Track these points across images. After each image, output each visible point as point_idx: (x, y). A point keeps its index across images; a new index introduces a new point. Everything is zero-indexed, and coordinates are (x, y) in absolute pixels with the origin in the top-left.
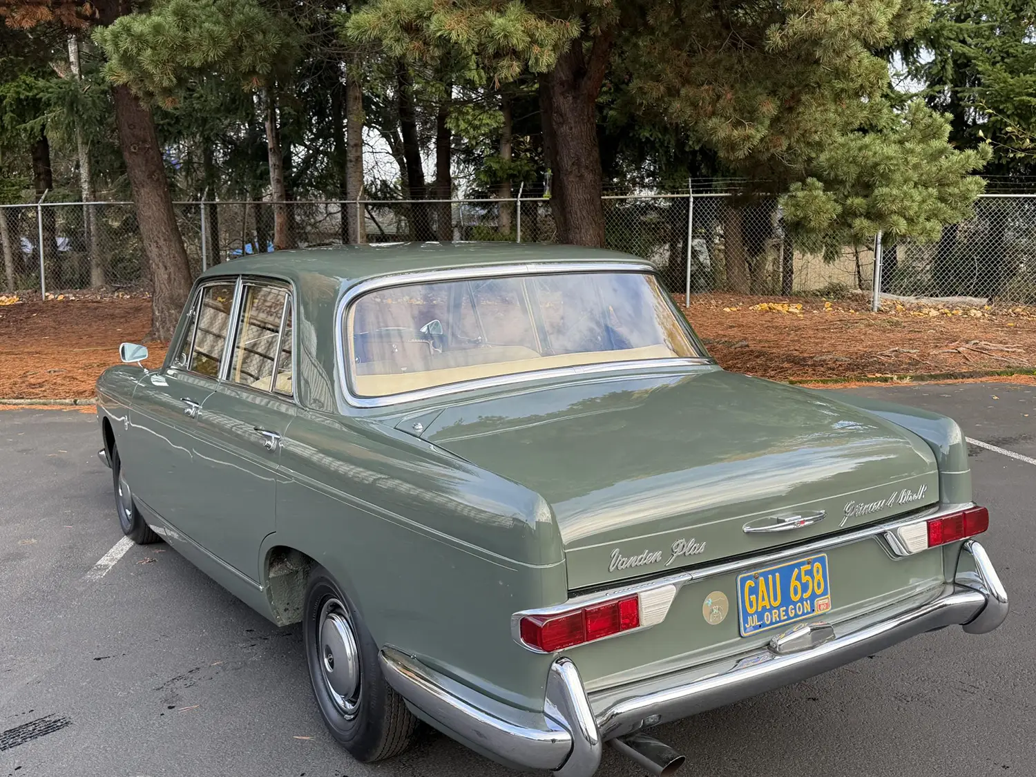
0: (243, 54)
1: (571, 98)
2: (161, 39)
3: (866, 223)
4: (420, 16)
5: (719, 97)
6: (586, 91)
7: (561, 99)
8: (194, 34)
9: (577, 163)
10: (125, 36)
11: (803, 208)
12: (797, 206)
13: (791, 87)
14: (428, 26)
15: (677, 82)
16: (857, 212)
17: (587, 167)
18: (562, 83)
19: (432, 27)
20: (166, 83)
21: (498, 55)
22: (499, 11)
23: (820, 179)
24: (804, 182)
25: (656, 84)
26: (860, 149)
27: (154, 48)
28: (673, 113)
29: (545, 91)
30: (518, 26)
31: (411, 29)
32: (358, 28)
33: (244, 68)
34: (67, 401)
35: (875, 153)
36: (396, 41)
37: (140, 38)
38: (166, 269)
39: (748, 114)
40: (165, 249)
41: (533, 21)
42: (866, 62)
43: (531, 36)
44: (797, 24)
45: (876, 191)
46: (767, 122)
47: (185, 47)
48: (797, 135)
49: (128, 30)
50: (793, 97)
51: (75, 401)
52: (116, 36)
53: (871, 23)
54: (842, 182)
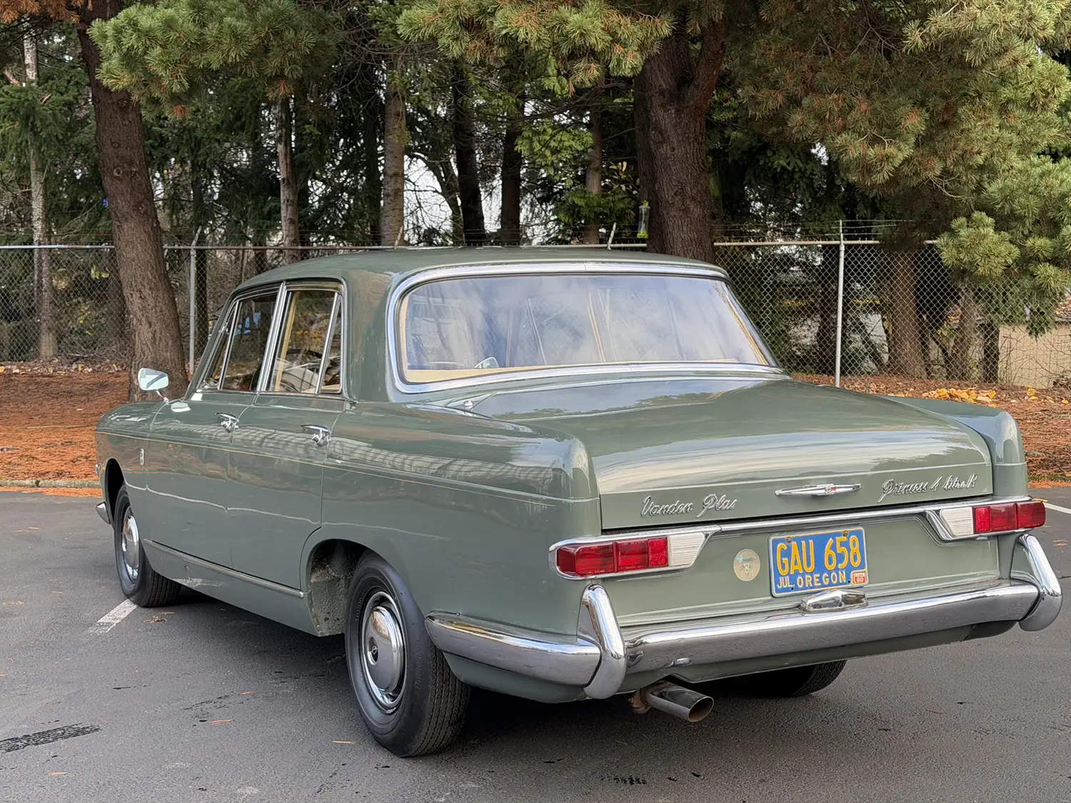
0: (270, 54)
1: (673, 111)
2: (173, 35)
3: (1051, 270)
4: (483, 12)
5: (851, 107)
6: (692, 103)
7: (661, 113)
8: (212, 29)
9: (681, 192)
10: (130, 31)
11: (968, 250)
12: (959, 247)
13: (944, 97)
14: (492, 23)
15: (799, 90)
16: (1042, 257)
17: (693, 199)
18: (662, 93)
19: (496, 24)
20: (176, 88)
21: (574, 55)
22: (575, 5)
23: (990, 213)
24: (969, 217)
25: (773, 92)
26: (1042, 176)
27: (164, 47)
28: (793, 128)
29: (642, 103)
30: (597, 23)
31: (472, 26)
32: (410, 25)
33: (269, 71)
34: (27, 482)
35: (1062, 181)
36: (453, 40)
37: (148, 34)
38: (150, 326)
39: (887, 129)
40: (151, 301)
41: (615, 18)
42: (1039, 66)
43: (613, 34)
44: (941, 21)
45: (1064, 229)
46: (913, 140)
47: (201, 46)
48: (954, 155)
49: (134, 24)
50: (947, 109)
51: (37, 483)
52: (119, 31)
53: (1030, 19)
54: (1021, 219)
